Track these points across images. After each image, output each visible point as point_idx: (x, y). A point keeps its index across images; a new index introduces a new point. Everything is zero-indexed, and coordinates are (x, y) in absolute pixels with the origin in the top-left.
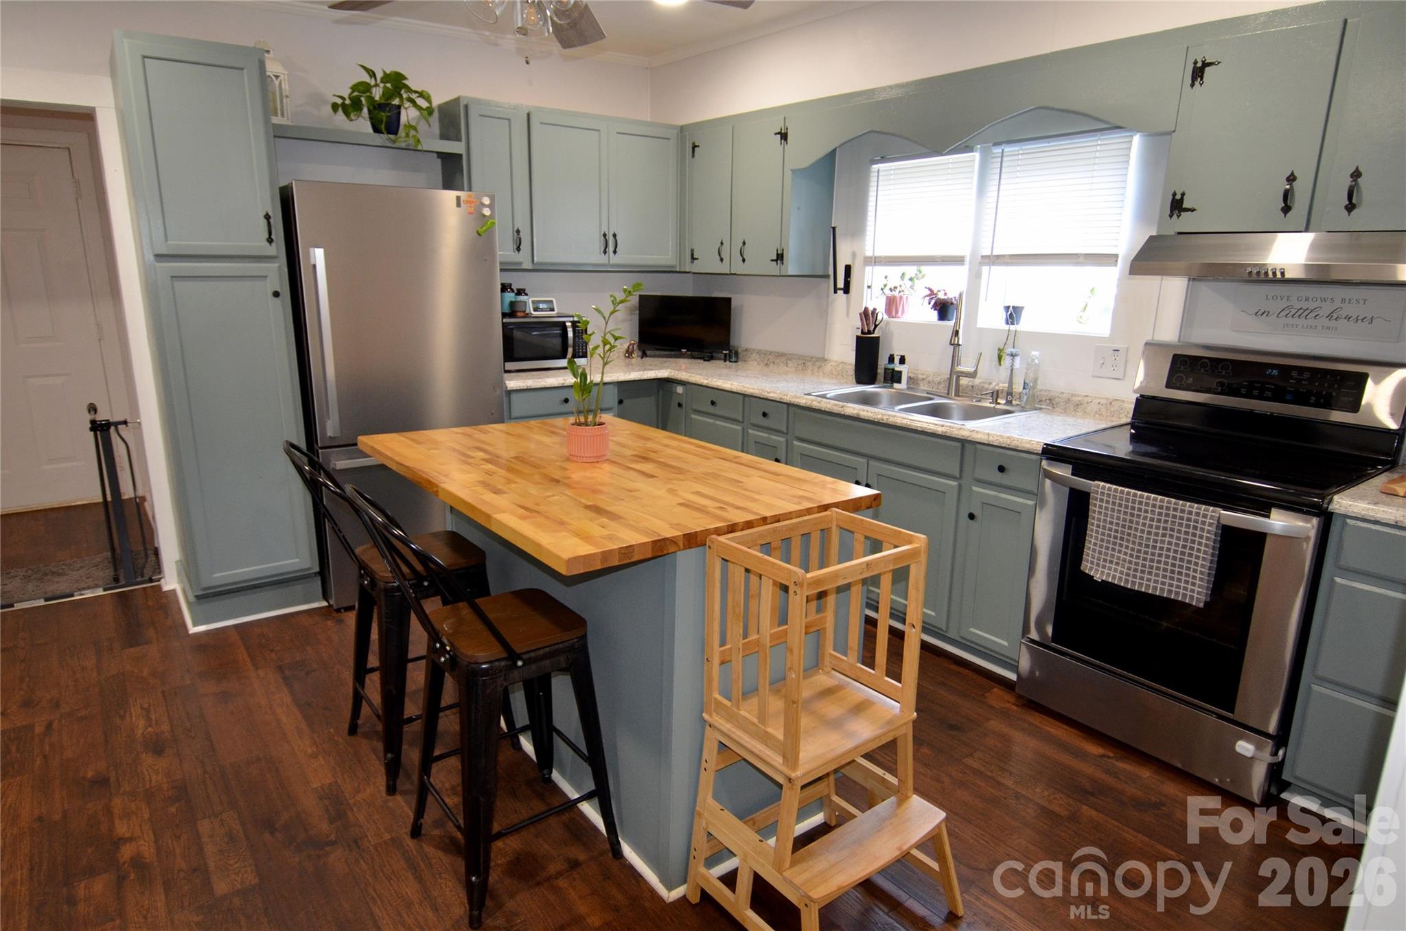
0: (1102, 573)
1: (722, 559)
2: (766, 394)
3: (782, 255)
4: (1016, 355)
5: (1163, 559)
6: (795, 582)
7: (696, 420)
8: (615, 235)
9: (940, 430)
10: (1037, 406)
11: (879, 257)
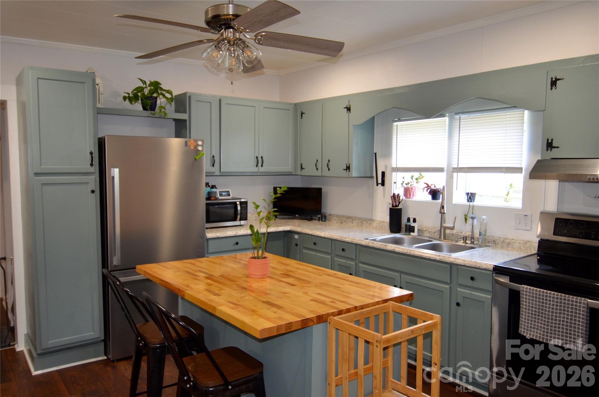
0: (530, 334)
1: (336, 328)
2: (344, 239)
3: (349, 167)
4: (474, 218)
5: (561, 326)
6: (377, 341)
7: (306, 252)
8: (262, 158)
9: (438, 258)
10: (487, 244)
11: (400, 168)
